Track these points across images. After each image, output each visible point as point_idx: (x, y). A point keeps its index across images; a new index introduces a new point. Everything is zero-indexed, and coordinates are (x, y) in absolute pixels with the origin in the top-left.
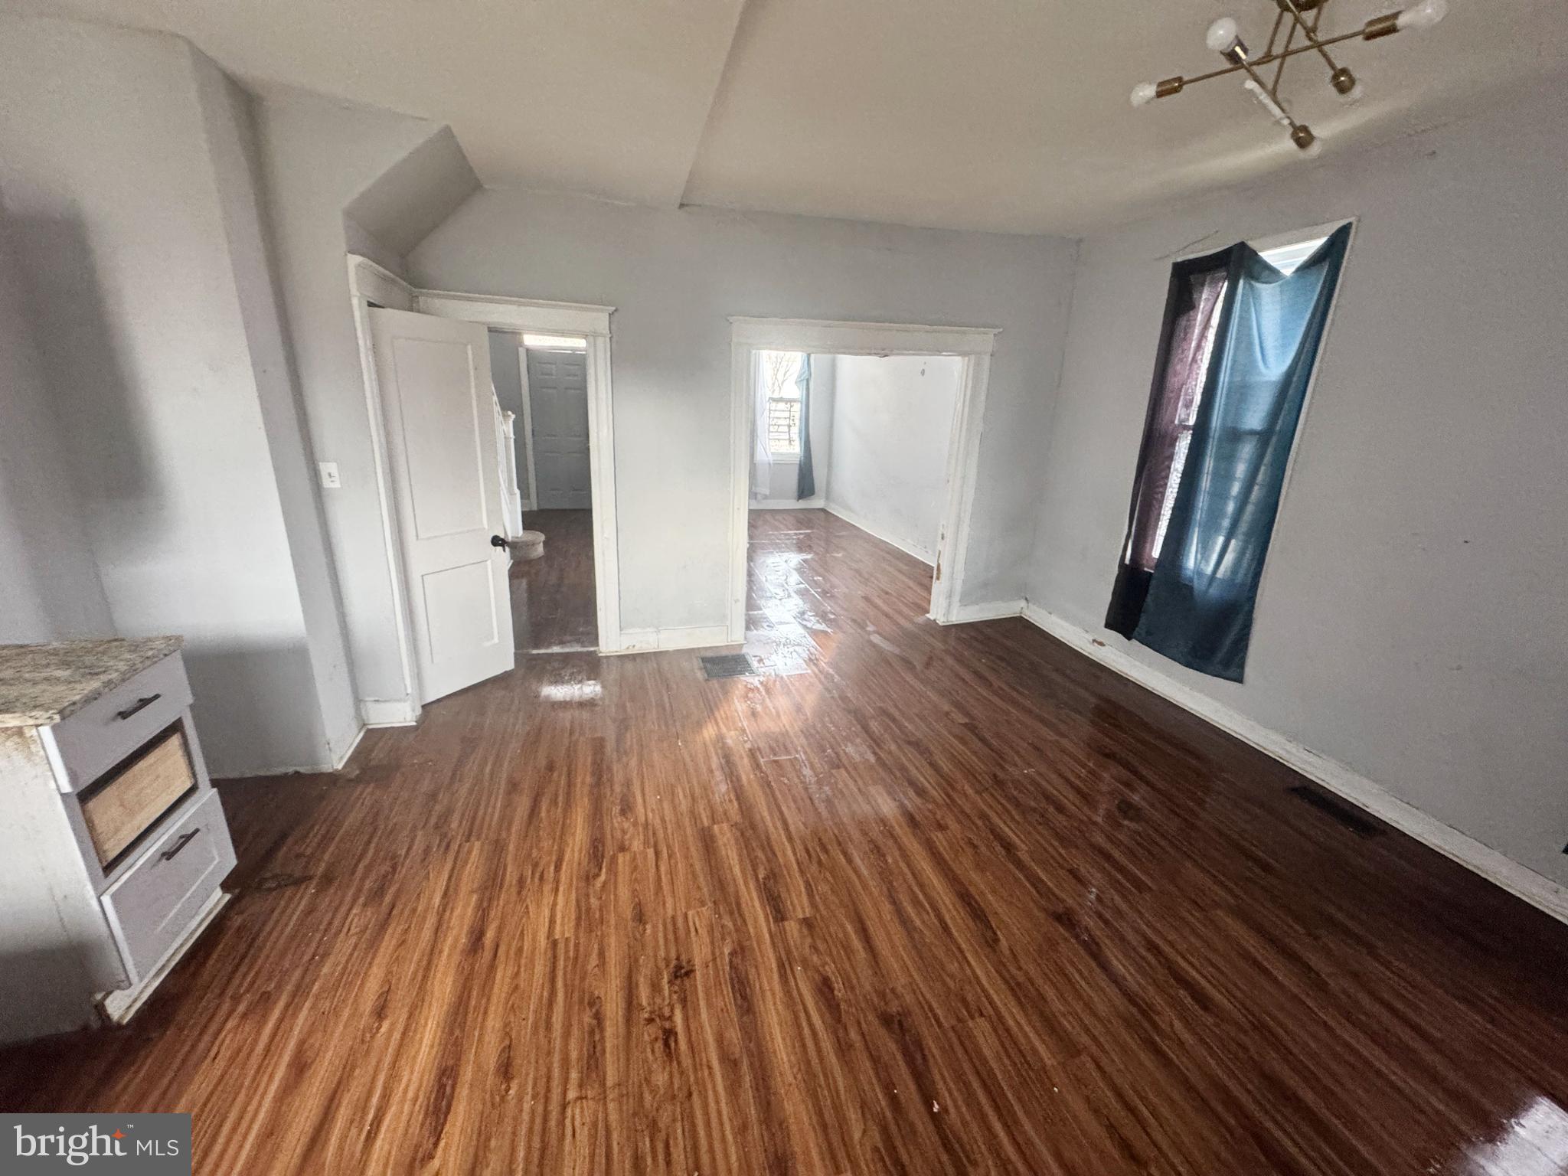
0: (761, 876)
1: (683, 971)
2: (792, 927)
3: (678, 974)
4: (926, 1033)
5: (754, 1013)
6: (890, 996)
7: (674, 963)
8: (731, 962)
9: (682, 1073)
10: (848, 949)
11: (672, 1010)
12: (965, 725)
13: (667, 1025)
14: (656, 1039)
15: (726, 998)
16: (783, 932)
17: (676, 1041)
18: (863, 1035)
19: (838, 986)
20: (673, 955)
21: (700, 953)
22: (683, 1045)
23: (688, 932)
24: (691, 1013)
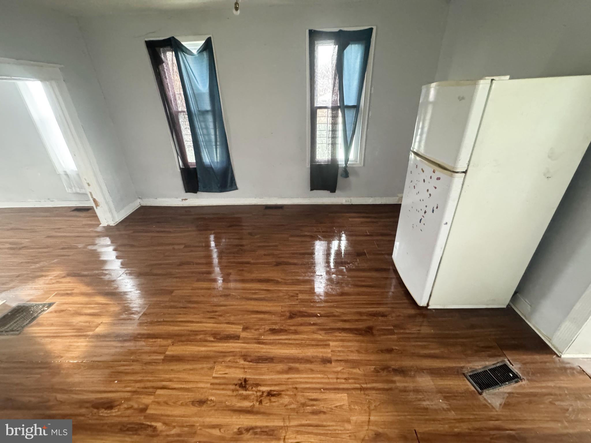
0: (212, 339)
1: (243, 383)
2: (243, 335)
3: (244, 385)
4: (298, 309)
5: (274, 357)
6: (284, 314)
7: (237, 387)
8: (249, 362)
9: (288, 390)
10: (262, 319)
11: (260, 391)
12: (184, 247)
13: (265, 394)
14: (270, 400)
15: (264, 366)
16: (244, 338)
17: (274, 391)
18: (294, 325)
19: (274, 327)
20: (233, 387)
21: (238, 374)
22: (276, 388)
23: (224, 378)
24: (264, 383)
